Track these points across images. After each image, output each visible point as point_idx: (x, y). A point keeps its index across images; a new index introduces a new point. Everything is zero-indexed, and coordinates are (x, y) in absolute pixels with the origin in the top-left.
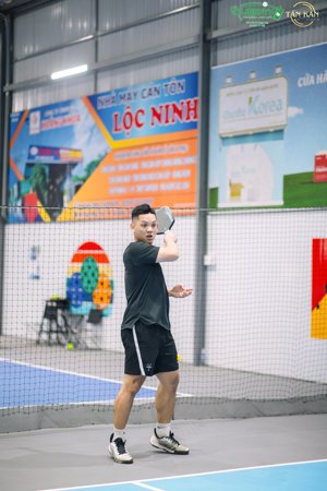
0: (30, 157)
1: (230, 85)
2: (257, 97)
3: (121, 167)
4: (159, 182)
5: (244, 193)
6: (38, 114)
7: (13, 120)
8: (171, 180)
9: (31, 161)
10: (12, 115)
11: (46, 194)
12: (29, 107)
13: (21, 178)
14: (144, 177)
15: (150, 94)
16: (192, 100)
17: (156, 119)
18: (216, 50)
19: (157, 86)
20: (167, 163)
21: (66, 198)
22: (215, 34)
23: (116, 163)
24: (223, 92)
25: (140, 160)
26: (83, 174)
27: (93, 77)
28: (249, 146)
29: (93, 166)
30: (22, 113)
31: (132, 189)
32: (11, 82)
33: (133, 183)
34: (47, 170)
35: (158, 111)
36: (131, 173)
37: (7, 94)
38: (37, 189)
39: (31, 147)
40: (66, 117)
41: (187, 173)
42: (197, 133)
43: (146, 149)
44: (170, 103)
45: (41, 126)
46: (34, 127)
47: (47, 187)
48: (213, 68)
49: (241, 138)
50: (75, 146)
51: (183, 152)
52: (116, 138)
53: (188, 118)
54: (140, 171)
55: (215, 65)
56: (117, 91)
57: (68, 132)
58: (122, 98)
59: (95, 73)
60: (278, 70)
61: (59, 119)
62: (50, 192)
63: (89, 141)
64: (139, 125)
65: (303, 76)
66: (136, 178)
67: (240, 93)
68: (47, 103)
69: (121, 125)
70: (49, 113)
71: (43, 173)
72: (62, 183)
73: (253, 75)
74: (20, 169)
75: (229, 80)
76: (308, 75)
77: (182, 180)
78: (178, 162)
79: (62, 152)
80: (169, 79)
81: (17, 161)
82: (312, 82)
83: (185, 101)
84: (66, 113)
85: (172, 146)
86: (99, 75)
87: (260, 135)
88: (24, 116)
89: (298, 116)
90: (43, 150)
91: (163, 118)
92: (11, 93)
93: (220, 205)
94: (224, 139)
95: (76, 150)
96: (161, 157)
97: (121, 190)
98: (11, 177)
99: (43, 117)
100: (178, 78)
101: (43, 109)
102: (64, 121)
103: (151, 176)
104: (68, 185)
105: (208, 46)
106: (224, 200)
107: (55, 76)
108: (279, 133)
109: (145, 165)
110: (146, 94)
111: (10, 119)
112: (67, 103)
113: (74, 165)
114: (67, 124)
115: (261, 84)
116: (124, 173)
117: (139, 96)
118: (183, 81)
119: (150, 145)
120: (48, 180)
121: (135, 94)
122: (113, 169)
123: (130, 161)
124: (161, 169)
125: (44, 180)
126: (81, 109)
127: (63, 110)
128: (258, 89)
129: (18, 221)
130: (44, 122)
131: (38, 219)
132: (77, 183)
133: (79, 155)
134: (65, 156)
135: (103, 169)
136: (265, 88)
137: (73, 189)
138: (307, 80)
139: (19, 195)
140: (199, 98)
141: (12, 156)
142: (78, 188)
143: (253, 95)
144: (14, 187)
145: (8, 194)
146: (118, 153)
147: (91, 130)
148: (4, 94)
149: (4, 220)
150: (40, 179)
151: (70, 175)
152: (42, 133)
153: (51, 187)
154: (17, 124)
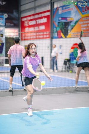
0: (59, 20)
3: (84, 22)
6: (61, 8)
7: (55, 10)
9: (59, 21)
10: (54, 9)
11: (63, 30)
12: (59, 6)
13: (57, 26)
21: (69, 31)
26: (73, 25)
29: (77, 22)
30: (57, 8)
33: (88, 27)
34: (64, 24)
36: (87, 24)
37: (52, 3)
38: (61, 29)
39: (59, 17)
40: (69, 9)
45: (62, 11)
46: (60, 12)
47: (64, 28)
50: (71, 17)
52: (83, 14)
57: (69, 13)
61: (67, 9)
62: (65, 30)
63: (75, 15)
68: (64, 5)
69: (84, 10)
70: (64, 8)
71: (62, 25)
72: (68, 27)
74: (56, 24)
79: (68, 18)
81: (55, 21)
90: (63, 18)
92: (54, 2)
97: (84, 29)
98: (54, 26)
99: (63, 9)
101: (62, 7)
104: (70, 28)
111: (53, 10)
113: (71, 22)
114: (69, 11)
116: (85, 24)
120: (64, 27)
122: (82, 23)
123: (87, 20)
125: (63, 27)
127: (68, 7)
130: (63, 10)
131: (61, 37)
132: (72, 27)
133: (72, 19)
134: (69, 20)
135: (79, 23)
137: (71, 28)
139: (56, 31)
142: (72, 28)
144: (55, 29)
145: (53, 31)
146: (84, 18)
147: (76, 12)
148: (51, 3)
149: (52, 38)
150: (62, 26)
151: (70, 25)
152: (62, 13)
153: (65, 28)
154: (55, 11)
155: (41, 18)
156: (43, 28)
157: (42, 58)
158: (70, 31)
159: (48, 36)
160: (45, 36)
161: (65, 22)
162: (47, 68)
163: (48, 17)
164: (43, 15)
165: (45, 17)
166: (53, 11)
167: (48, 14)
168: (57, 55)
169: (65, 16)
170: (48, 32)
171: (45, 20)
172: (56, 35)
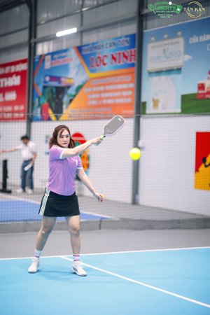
0: (45, 82)
1: (153, 42)
2: (168, 49)
3: (95, 89)
4: (114, 98)
5: (160, 105)
6: (49, 57)
7: (37, 60)
8: (122, 97)
9: (46, 85)
10: (36, 57)
11: (53, 104)
12: (46, 52)
13: (40, 94)
14: (107, 95)
15: (110, 46)
16: (133, 50)
17: (113, 61)
18: (146, 20)
19: (115, 41)
20: (119, 87)
21: (64, 106)
22: (145, 11)
23: (92, 86)
24: (150, 45)
25: (104, 85)
26: (73, 93)
27: (79, 35)
28: (163, 78)
29: (79, 88)
30: (41, 56)
31: (100, 102)
32: (35, 37)
33: (101, 99)
34: (54, 90)
35: (115, 56)
36: (100, 92)
37: (33, 45)
38: (49, 101)
39: (46, 76)
40: (65, 59)
41: (130, 93)
42: (135, 69)
43: (108, 78)
44: (121, 52)
45: (52, 64)
46: (48, 65)
47: (54, 100)
48: (145, 31)
49: (159, 72)
50: (70, 76)
51: (128, 80)
52: (92, 71)
53: (131, 60)
54: (105, 91)
55: (146, 29)
56: (93, 44)
57: (66, 67)
58: (96, 48)
59: (81, 33)
60: (179, 33)
61: (61, 60)
62: (56, 103)
63: (77, 74)
64: (104, 64)
65: (193, 37)
66: (103, 95)
67: (158, 46)
68: (55, 50)
69: (94, 64)
70: (56, 56)
71: (52, 91)
72: (62, 98)
73: (166, 36)
74: (40, 89)
75: (153, 39)
76: (195, 36)
77: (127, 97)
78: (125, 86)
79: (63, 80)
80: (121, 37)
81: (38, 84)
82: (197, 41)
83: (129, 50)
84: (65, 57)
85: (122, 77)
86: (84, 34)
87: (169, 71)
89: (189, 60)
90: (53, 78)
91: (117, 60)
92: (35, 44)
93: (148, 112)
94: (150, 73)
95: (70, 79)
96: (116, 83)
97: (94, 103)
98: (35, 94)
99: (52, 59)
100: (126, 36)
101: (52, 54)
102: (64, 61)
103: (111, 94)
104: (66, 99)
105: (142, 18)
106: (150, 109)
107: (59, 34)
108: (179, 70)
109: (108, 88)
110: (108, 45)
111: (34, 59)
112: (65, 51)
113: (69, 87)
114: (65, 63)
115: (170, 41)
116: (96, 92)
117: (104, 47)
118: (128, 39)
119: (110, 76)
120: (55, 96)
121: (103, 46)
122: (90, 90)
123: (99, 85)
124: (116, 90)
125: (52, 96)
126: (73, 54)
127: (63, 54)
128: (168, 44)
129: (38, 120)
130: (54, 61)
131: (49, 119)
132: (71, 98)
133: (72, 81)
134: (65, 82)
135: (85, 90)
136: (172, 44)
137: (68, 101)
138: (194, 40)
139: (40, 105)
140: (136, 49)
141: (36, 81)
142: (71, 101)
143: (166, 47)
144: (37, 100)
145: (33, 104)
146: (93, 81)
147: (79, 66)
148: (30, 45)
149: (30, 120)
150: (51, 95)
151: (67, 93)
152: (52, 69)
153: (57, 100)
154: (38, 62)
155: (10, 75)
156: (12, 96)
158: (67, 107)
159: (22, 115)
160: (16, 115)
161: (57, 88)
163: (22, 74)
164: (13, 69)
165: (17, 73)
166: (34, 62)
167: (24, 67)
169: (57, 74)
170: (22, 108)
171: (16, 81)
172: (38, 112)
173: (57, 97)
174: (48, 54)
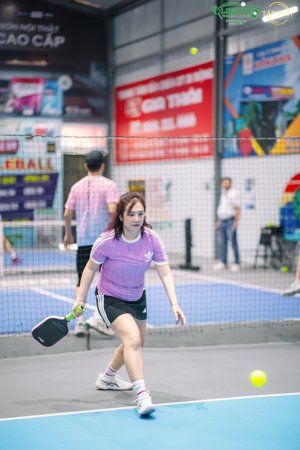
0: (245, 95)
6: (250, 56)
7: (229, 63)
9: (245, 100)
10: (227, 58)
11: (259, 130)
12: (243, 49)
13: (236, 116)
21: (278, 133)
26: (293, 110)
30: (236, 56)
32: (226, 27)
34: (260, 107)
37: (222, 38)
38: (251, 125)
39: (245, 86)
40: (278, 57)
45: (255, 66)
46: (248, 68)
47: (260, 124)
50: (287, 84)
57: (280, 71)
61: (271, 59)
62: (264, 128)
63: (299, 80)
68: (260, 44)
70: (262, 54)
71: (256, 110)
72: (274, 119)
74: (234, 108)
79: (274, 90)
81: (232, 100)
84: (277, 53)
88: (238, 58)
90: (257, 89)
92: (225, 37)
95: (287, 88)
98: (227, 115)
99: (256, 58)
101: (255, 51)
102: (276, 61)
104: (280, 120)
111: (224, 61)
112: (278, 44)
113: (285, 101)
114: (277, 64)
120: (261, 117)
125: (257, 117)
126: (292, 49)
127: (275, 50)
129: (234, 155)
130: (257, 62)
131: (253, 153)
132: (289, 118)
133: (290, 92)
134: (277, 93)
137: (285, 123)
139: (235, 132)
141: (228, 96)
142: (289, 123)
144: (230, 125)
145: (224, 131)
148: (218, 38)
149: (220, 155)
150: (253, 116)
151: (282, 111)
152: (255, 73)
153: (264, 123)
154: (231, 65)
155: (184, 88)
156: (188, 121)
157: (188, 223)
158: (283, 132)
159: (206, 149)
160: (196, 150)
161: (264, 103)
162: (204, 255)
163: (205, 85)
164: (190, 78)
165: (196, 85)
166: (225, 65)
167: (207, 74)
168: (238, 214)
169: (265, 83)
170: (205, 137)
171: (195, 97)
172: (232, 144)
173: (266, 119)
174: (247, 52)
